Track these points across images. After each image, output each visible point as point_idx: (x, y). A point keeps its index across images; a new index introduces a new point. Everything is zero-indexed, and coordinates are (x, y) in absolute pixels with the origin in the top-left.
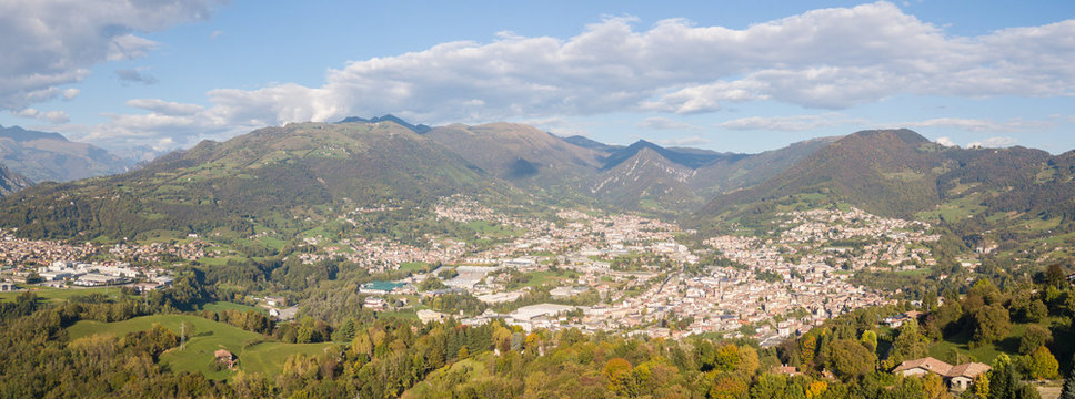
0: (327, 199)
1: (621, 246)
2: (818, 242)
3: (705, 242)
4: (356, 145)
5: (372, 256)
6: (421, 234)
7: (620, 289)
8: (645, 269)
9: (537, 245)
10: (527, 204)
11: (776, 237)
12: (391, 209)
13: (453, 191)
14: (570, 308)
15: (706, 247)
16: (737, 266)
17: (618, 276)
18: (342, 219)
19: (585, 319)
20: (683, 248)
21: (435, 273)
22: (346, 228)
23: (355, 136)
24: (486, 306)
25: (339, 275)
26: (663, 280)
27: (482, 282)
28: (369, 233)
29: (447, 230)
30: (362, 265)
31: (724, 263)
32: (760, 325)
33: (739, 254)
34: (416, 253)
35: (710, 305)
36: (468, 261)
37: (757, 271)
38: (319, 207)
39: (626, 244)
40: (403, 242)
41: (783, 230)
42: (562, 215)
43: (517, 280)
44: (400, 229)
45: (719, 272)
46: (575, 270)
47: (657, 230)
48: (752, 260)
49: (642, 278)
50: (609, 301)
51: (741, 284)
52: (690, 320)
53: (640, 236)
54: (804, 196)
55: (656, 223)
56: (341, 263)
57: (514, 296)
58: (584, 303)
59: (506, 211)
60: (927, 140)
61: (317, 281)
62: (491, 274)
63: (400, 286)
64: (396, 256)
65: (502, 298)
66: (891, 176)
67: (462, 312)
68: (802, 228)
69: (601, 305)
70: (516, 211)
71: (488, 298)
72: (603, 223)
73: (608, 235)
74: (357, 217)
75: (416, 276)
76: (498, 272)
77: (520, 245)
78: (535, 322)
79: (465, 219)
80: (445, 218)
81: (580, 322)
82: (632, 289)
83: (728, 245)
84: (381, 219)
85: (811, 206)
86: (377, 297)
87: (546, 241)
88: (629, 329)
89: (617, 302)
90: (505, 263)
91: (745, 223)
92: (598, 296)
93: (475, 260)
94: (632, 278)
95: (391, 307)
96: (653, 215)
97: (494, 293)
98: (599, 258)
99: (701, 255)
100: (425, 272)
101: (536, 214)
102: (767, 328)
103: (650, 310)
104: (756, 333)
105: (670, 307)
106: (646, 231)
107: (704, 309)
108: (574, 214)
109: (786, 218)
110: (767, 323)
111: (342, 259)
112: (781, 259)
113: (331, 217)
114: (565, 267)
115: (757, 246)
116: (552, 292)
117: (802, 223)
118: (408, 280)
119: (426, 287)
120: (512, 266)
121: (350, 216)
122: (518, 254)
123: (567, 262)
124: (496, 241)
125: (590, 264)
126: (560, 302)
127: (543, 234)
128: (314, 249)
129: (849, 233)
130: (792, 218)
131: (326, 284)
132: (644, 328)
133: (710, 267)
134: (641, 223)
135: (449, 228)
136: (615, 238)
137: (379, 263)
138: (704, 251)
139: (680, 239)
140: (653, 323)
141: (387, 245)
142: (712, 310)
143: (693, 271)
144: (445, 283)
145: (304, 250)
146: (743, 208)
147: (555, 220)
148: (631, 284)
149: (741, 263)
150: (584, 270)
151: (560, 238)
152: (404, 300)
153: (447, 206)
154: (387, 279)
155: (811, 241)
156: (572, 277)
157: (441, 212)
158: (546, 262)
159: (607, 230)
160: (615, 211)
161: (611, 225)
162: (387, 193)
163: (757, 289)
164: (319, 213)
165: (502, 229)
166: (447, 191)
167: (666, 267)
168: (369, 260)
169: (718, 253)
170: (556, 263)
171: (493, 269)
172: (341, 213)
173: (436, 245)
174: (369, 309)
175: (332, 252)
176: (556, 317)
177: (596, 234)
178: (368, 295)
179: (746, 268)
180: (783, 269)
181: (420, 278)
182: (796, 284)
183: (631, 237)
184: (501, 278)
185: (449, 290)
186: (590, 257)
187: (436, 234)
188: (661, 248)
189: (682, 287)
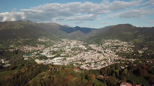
0: (15, 37)
2: (110, 46)
3: (88, 45)
4: (21, 26)
5: (25, 49)
6: (36, 44)
7: (73, 54)
8: (77, 50)
9: (58, 46)
10: (56, 38)
11: (102, 45)
12: (29, 39)
13: (42, 36)
14: (64, 58)
17: (73, 52)
19: (66, 60)
20: (84, 46)
21: (38, 52)
22: (20, 43)
23: (21, 24)
24: (48, 58)
25: (18, 53)
26: (81, 52)
27: (48, 53)
28: (25, 45)
29: (41, 43)
30: (23, 51)
31: (92, 49)
34: (35, 48)
37: (98, 51)
39: (74, 46)
40: (32, 46)
41: (103, 43)
42: (63, 40)
43: (54, 53)
44: (31, 43)
45: (91, 51)
46: (65, 50)
47: (80, 43)
48: (97, 49)
49: (77, 52)
51: (95, 53)
54: (107, 37)
58: (66, 57)
59: (52, 39)
61: (13, 55)
63: (31, 55)
64: (30, 49)
65: (51, 56)
67: (44, 59)
68: (106, 43)
69: (69, 57)
70: (54, 39)
71: (49, 56)
74: (22, 41)
75: (35, 53)
77: (55, 46)
78: (57, 60)
79: (44, 41)
82: (75, 54)
83: (93, 46)
84: (27, 41)
85: (108, 39)
86: (26, 57)
87: (60, 45)
88: (74, 62)
89: (72, 57)
91: (96, 42)
93: (46, 49)
94: (75, 52)
95: (29, 59)
96: (79, 40)
98: (69, 48)
99: (87, 48)
101: (58, 40)
103: (78, 58)
105: (82, 58)
106: (78, 43)
108: (65, 40)
109: (103, 41)
110: (99, 61)
111: (19, 50)
112: (102, 49)
113: (16, 41)
114: (63, 50)
115: (98, 46)
118: (33, 54)
119: (37, 55)
120: (53, 50)
121: (20, 41)
122: (54, 48)
124: (50, 45)
125: (67, 49)
126: (62, 56)
128: (12, 48)
129: (116, 44)
130: (105, 41)
131: (15, 55)
133: (89, 50)
137: (27, 50)
140: (78, 61)
141: (29, 46)
142: (89, 58)
143: (86, 51)
145: (10, 48)
146: (96, 39)
147: (61, 41)
149: (95, 49)
151: (62, 44)
152: (32, 58)
153: (41, 38)
154: (29, 53)
155: (108, 46)
156: (64, 52)
157: (39, 40)
159: (71, 43)
160: (72, 39)
162: (28, 36)
163: (98, 55)
164: (13, 40)
165: (51, 43)
166: (41, 36)
167: (81, 50)
169: (90, 47)
170: (61, 49)
171: (50, 51)
172: (18, 40)
173: (38, 46)
174: (25, 60)
175: (17, 48)
176: (61, 60)
177: (69, 44)
178: (24, 57)
179: (96, 51)
180: (103, 51)
183: (75, 44)
185: (41, 55)
187: (39, 44)
188: (80, 46)
189: (84, 54)
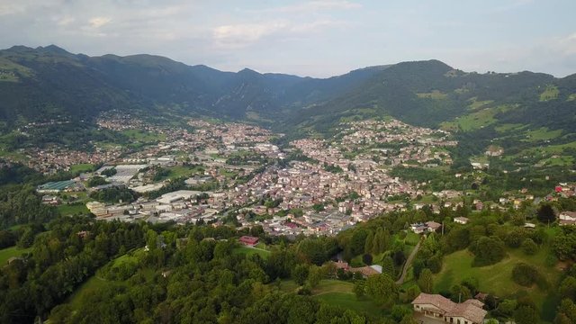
1: (233, 147)
2: (368, 144)
3: (291, 143)
4: (24, 70)
5: (46, 161)
6: (86, 141)
7: (234, 178)
8: (250, 164)
9: (174, 147)
10: (166, 116)
11: (338, 140)
12: (60, 123)
13: (111, 107)
14: (198, 193)
15: (292, 147)
16: (312, 161)
17: (232, 168)
18: (17, 132)
19: (209, 200)
20: (275, 148)
21: (99, 172)
22: (20, 140)
23: (22, 63)
24: (140, 195)
26: (262, 171)
27: (135, 177)
28: (42, 143)
29: (104, 137)
30: (37, 169)
31: (304, 158)
32: (326, 204)
33: (313, 153)
34: (81, 156)
35: (294, 189)
36: (124, 161)
37: (326, 164)
39: (237, 145)
40: (70, 148)
41: (344, 135)
42: (191, 123)
43: (160, 174)
44: (68, 138)
45: (299, 165)
46: (202, 165)
47: (258, 135)
48: (322, 157)
49: (249, 170)
50: (226, 188)
51: (314, 173)
52: (280, 201)
53: (246, 139)
54: (360, 110)
55: (257, 130)
56: (19, 169)
57: (160, 186)
58: (209, 189)
59: (151, 121)
60: (451, 68)
62: (141, 171)
63: (71, 184)
64: (66, 160)
65: (150, 188)
66: (423, 95)
67: (121, 201)
68: (356, 134)
69: (221, 190)
70: (159, 121)
71: (141, 189)
72: (220, 129)
73: (224, 139)
74: (30, 131)
75: (83, 175)
76: (147, 169)
77: (163, 147)
78: (174, 204)
79: (120, 128)
80: (104, 128)
81: (206, 203)
82: (241, 178)
83: (306, 146)
84: (51, 131)
85: (365, 118)
86: (52, 195)
87: (181, 143)
88: (240, 207)
89: (231, 188)
90: (152, 161)
91: (317, 130)
92: (218, 184)
93: (129, 160)
94: (242, 170)
95: (64, 202)
96: (255, 123)
97: (144, 185)
98: (219, 156)
99: (288, 153)
100: (90, 171)
101: (174, 123)
102: (331, 206)
103: (253, 193)
104: (324, 210)
105: (266, 191)
106: (250, 135)
107: (290, 192)
108: (200, 123)
109: (346, 126)
110: (331, 202)
111: (20, 165)
112: (342, 156)
113: (6, 130)
114: (195, 163)
115: (326, 146)
116: (186, 181)
117: (357, 130)
118: (77, 179)
119: (92, 184)
120: (156, 163)
121: (23, 130)
122: (161, 154)
123: (196, 160)
124: (145, 144)
125: (212, 159)
126: (192, 188)
127: (179, 138)
129: (389, 139)
130: (350, 126)
132: (249, 206)
133: (293, 162)
134: (247, 129)
135: (110, 136)
136: (229, 141)
137: (52, 166)
138: (290, 150)
139: (274, 142)
140: (255, 203)
141: (58, 151)
142: (294, 193)
143: (283, 164)
144: (107, 180)
146: (317, 118)
147: (188, 127)
148: (241, 174)
149: (315, 158)
150: (208, 164)
151: (190, 140)
152: (75, 196)
153: (106, 118)
154: (64, 177)
155: (364, 143)
156: (200, 170)
157: (101, 124)
158: (181, 160)
159: (223, 135)
160: (228, 120)
161: (226, 131)
163: (325, 177)
165: (149, 135)
166: (105, 107)
167: (264, 163)
168: (43, 165)
169: (299, 151)
170: (188, 160)
171: (143, 167)
172: (15, 127)
173: (98, 150)
174: (46, 206)
175: (10, 160)
176: (189, 200)
177: (216, 138)
178: (44, 194)
179: (318, 162)
180: (343, 164)
181: (88, 177)
182: (351, 175)
183: (240, 140)
184: (148, 173)
185: (111, 185)
186: (212, 155)
187: (99, 141)
188: (261, 147)
189: (275, 176)
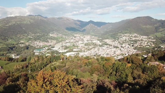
0: (26, 33)
1: (86, 41)
2: (127, 40)
3: (103, 41)
4: (32, 21)
5: (36, 44)
6: (47, 39)
7: (86, 49)
9: (70, 41)
10: (68, 33)
12: (40, 34)
13: (54, 31)
14: (77, 53)
17: (86, 47)
18: (29, 37)
20: (99, 42)
21: (50, 47)
22: (30, 39)
23: (31, 19)
24: (60, 53)
25: (29, 48)
26: (95, 48)
27: (59, 48)
28: (35, 40)
29: (52, 38)
30: (34, 46)
31: (107, 44)
33: (110, 43)
34: (46, 43)
36: (57, 44)
37: (114, 46)
38: (24, 34)
39: (88, 41)
40: (43, 41)
41: (120, 38)
43: (66, 48)
44: (42, 38)
45: (106, 46)
46: (78, 46)
47: (94, 38)
48: (113, 44)
49: (91, 47)
50: (84, 51)
53: (90, 39)
54: (124, 31)
57: (66, 51)
58: (79, 52)
59: (64, 35)
61: (24, 50)
62: (61, 47)
63: (43, 50)
64: (41, 44)
65: (63, 51)
68: (123, 38)
70: (66, 35)
71: (61, 51)
72: (83, 37)
73: (84, 39)
74: (32, 36)
75: (46, 48)
76: (63, 46)
77: (67, 41)
78: (70, 55)
79: (56, 36)
81: (79, 55)
82: (89, 49)
83: (108, 41)
84: (38, 37)
86: (37, 52)
87: (72, 40)
89: (86, 52)
91: (111, 37)
92: (82, 50)
93: (58, 44)
94: (89, 47)
95: (40, 54)
96: (93, 35)
98: (82, 43)
99: (102, 43)
100: (48, 47)
101: (70, 35)
103: (92, 53)
108: (77, 35)
111: (29, 45)
112: (119, 44)
113: (27, 36)
115: (114, 41)
116: (73, 50)
118: (44, 49)
119: (48, 50)
120: (65, 45)
121: (31, 36)
122: (67, 43)
123: (76, 44)
124: (62, 40)
125: (80, 44)
126: (75, 52)
128: (23, 43)
131: (26, 50)
133: (104, 45)
134: (91, 37)
135: (53, 38)
137: (38, 45)
139: (98, 40)
141: (39, 42)
143: (101, 46)
145: (21, 44)
147: (74, 36)
152: (43, 53)
153: (52, 34)
154: (40, 48)
157: (51, 35)
158: (72, 44)
162: (39, 31)
163: (114, 49)
164: (24, 36)
165: (63, 38)
166: (52, 31)
167: (95, 45)
170: (74, 44)
172: (29, 36)
173: (50, 42)
174: (35, 55)
175: (27, 44)
176: (74, 54)
177: (82, 39)
178: (35, 52)
179: (111, 45)
180: (119, 46)
182: (122, 49)
183: (88, 39)
185: (53, 50)
187: (50, 39)
